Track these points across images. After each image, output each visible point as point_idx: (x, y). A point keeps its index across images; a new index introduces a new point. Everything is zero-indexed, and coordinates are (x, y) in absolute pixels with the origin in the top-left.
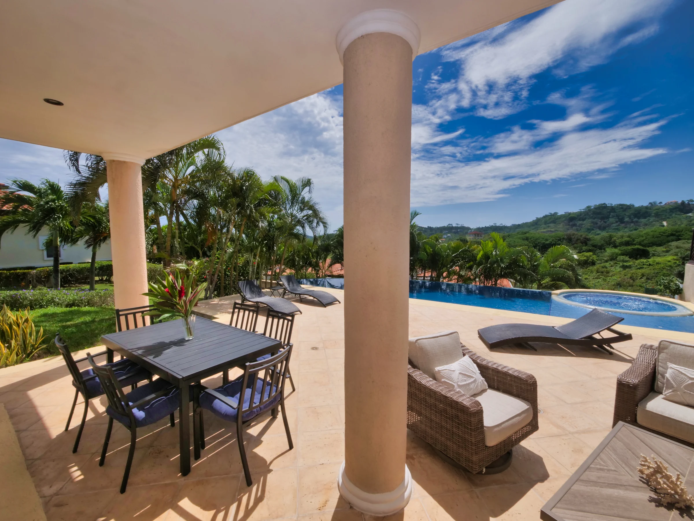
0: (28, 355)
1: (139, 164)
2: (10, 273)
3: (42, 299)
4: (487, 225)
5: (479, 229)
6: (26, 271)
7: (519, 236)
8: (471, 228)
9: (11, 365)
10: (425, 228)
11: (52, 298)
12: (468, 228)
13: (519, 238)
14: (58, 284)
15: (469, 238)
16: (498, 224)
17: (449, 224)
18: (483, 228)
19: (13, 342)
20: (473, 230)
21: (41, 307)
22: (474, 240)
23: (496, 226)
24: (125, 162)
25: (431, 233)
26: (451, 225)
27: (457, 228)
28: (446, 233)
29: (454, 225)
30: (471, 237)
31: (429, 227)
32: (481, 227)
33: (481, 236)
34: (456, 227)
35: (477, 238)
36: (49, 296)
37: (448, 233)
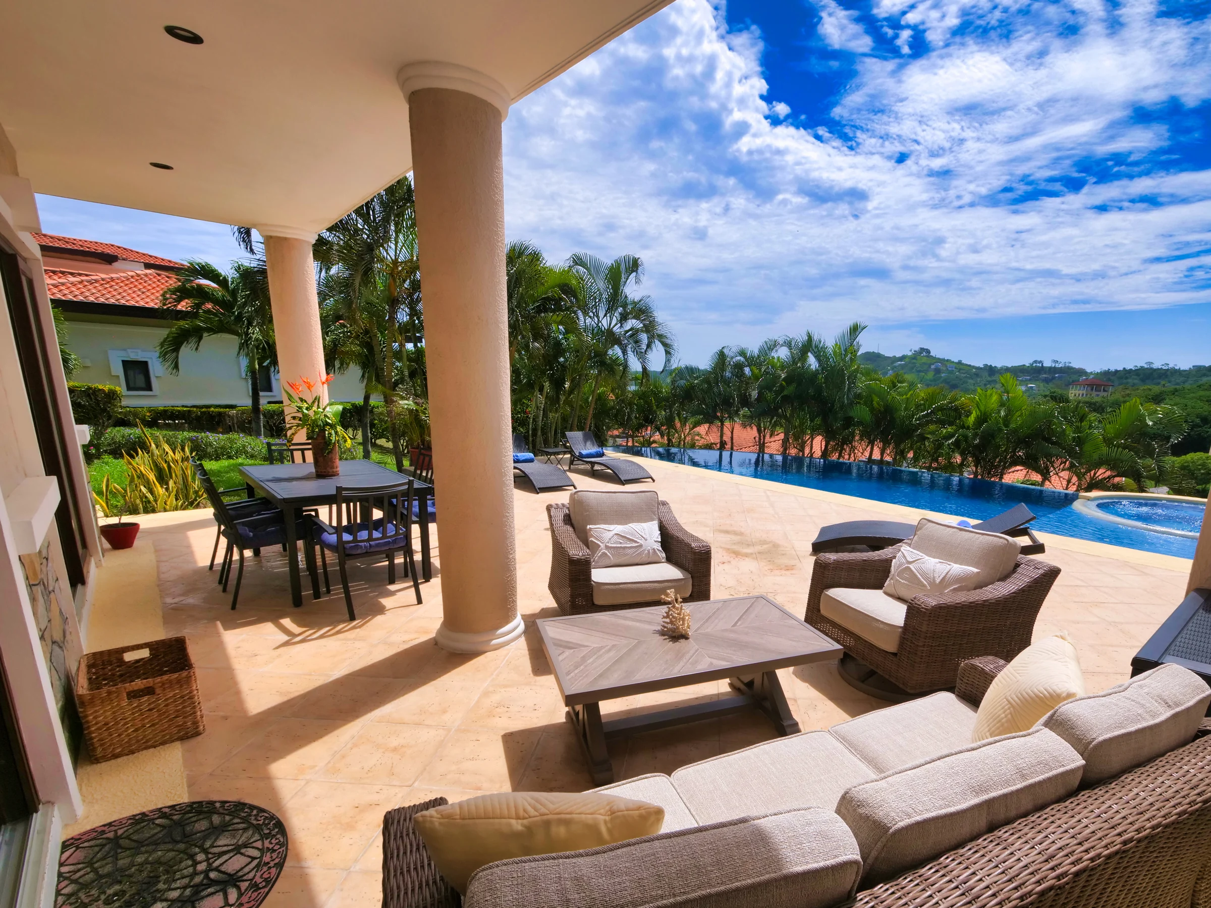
0: (191, 504)
1: (307, 242)
2: (201, 412)
3: (231, 447)
4: (1130, 366)
5: (1107, 374)
6: (222, 410)
7: (1201, 393)
8: (1089, 371)
9: (170, 511)
10: (978, 368)
11: (244, 446)
12: (1081, 372)
13: (1200, 399)
14: (261, 431)
15: (1074, 394)
16: (1157, 365)
17: (1035, 362)
18: (1116, 371)
19: (171, 483)
20: (1092, 376)
21: (230, 457)
22: (1087, 399)
23: (1151, 369)
24: (286, 239)
25: (989, 379)
26: (1041, 362)
27: (1052, 370)
28: (1026, 380)
29: (1048, 364)
30: (1081, 392)
31: (986, 365)
32: (1113, 369)
33: (1104, 390)
34: (1050, 368)
35: (1094, 393)
36: (239, 444)
37: (1030, 380)
